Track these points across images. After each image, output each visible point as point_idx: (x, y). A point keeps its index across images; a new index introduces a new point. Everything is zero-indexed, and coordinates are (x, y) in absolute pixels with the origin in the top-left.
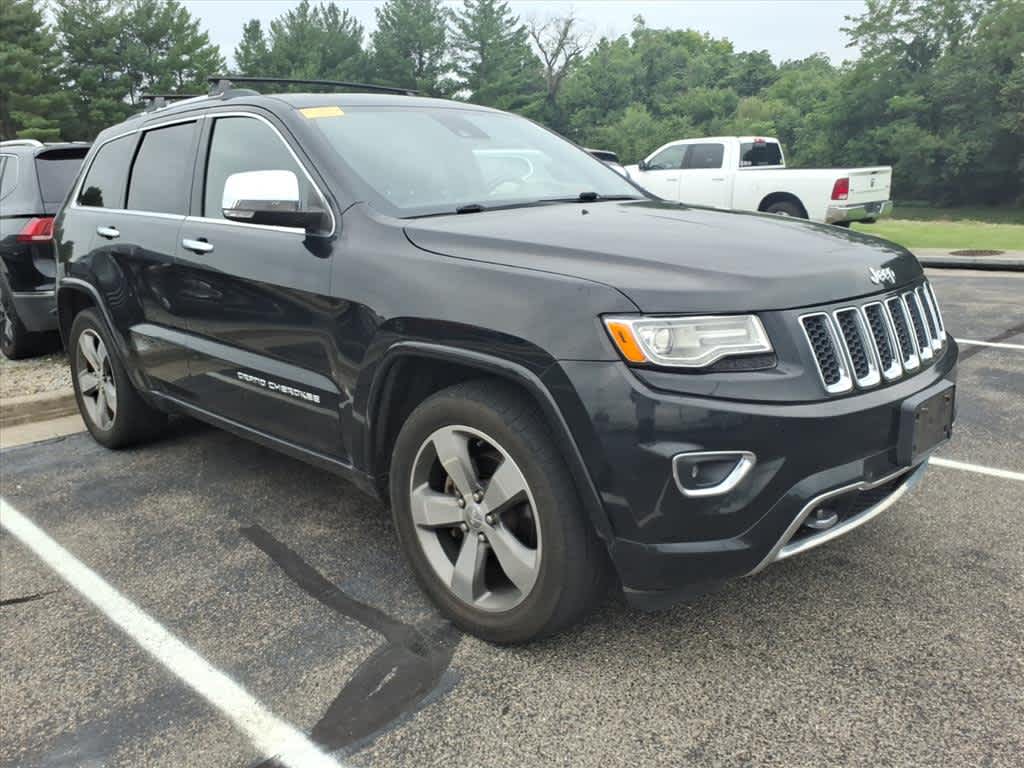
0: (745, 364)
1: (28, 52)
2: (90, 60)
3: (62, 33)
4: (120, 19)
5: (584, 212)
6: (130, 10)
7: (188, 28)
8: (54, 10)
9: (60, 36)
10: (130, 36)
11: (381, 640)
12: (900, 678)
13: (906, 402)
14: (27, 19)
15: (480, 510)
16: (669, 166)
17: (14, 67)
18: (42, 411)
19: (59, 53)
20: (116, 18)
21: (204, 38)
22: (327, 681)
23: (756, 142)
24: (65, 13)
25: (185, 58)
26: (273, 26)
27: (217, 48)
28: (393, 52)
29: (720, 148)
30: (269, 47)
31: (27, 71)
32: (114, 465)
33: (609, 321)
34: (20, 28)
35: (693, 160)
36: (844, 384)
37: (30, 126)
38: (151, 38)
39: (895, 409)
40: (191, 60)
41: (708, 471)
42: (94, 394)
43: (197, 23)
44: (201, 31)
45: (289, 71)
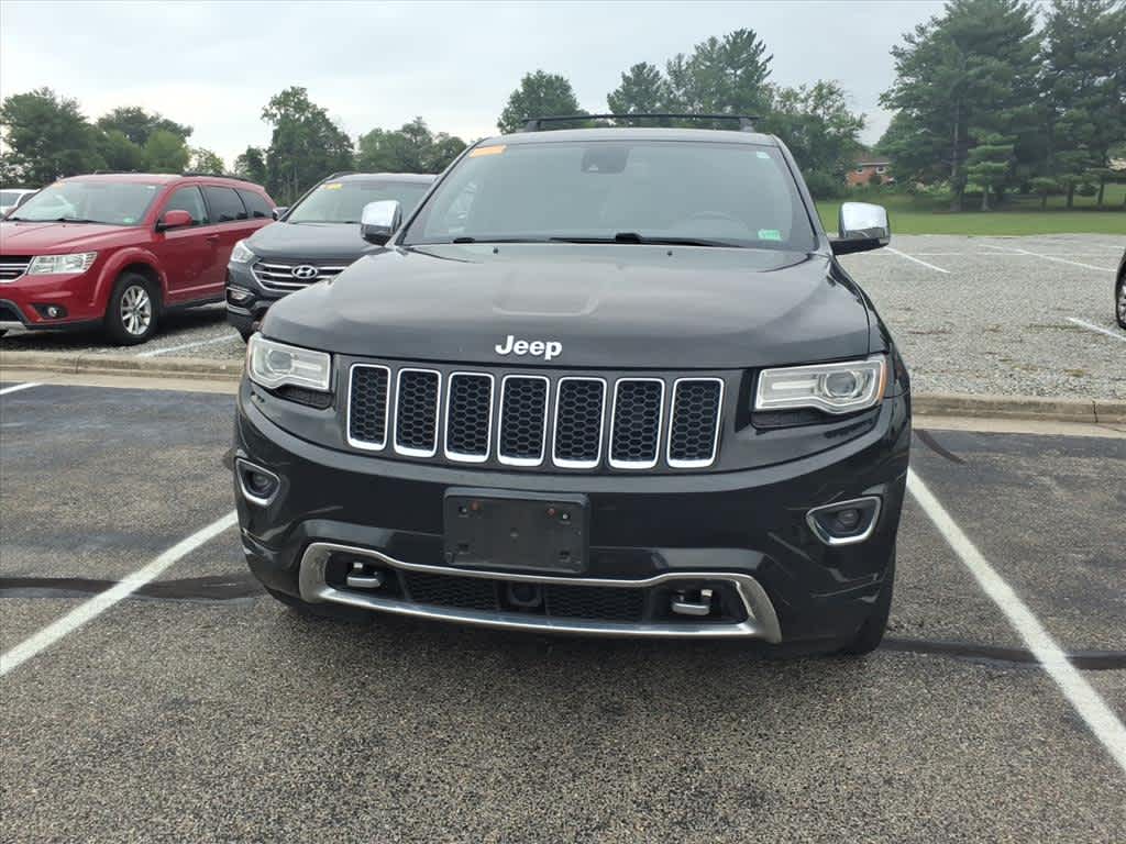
1: (1004, 63)
2: (1075, 66)
3: (1048, 40)
4: (1121, 16)
8: (1047, 14)
9: (1045, 44)
14: (1013, 30)
17: (983, 82)
19: (1039, 62)
20: (1117, 14)
24: (1057, 17)
31: (996, 85)
34: (1002, 39)
37: (985, 144)
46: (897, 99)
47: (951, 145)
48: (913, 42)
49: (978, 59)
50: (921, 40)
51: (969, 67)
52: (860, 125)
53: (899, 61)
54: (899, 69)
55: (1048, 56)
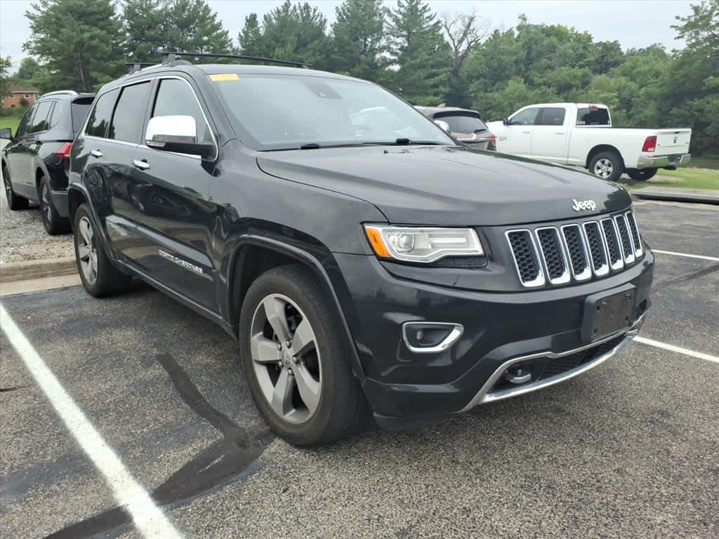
0: (463, 263)
1: (104, 32)
2: (143, 39)
3: (126, 20)
4: (164, 12)
5: (385, 152)
6: (172, 6)
7: (208, 19)
8: (123, 5)
9: (125, 22)
10: (171, 23)
11: (221, 436)
12: (570, 495)
13: (589, 297)
14: (104, 11)
15: (290, 353)
16: (526, 122)
17: (94, 42)
18: (59, 269)
19: (124, 34)
20: (162, 11)
21: (219, 26)
22: (175, 459)
23: (590, 108)
24: (129, 7)
25: (205, 38)
26: (265, 17)
27: (227, 32)
28: (346, 37)
29: (563, 111)
30: (262, 32)
31: (103, 45)
32: (94, 307)
33: (367, 227)
34: (100, 17)
35: (544, 119)
36: (540, 281)
38: (184, 25)
39: (580, 301)
40: (209, 40)
41: (430, 336)
42: (87, 260)
43: (215, 15)
44: (217, 21)
45: (275, 48)
46: (37, 48)
47: (80, 81)
48: (39, 10)
49: (87, 27)
50: (45, 9)
51: (82, 31)
52: (8, 64)
53: (32, 21)
54: (32, 27)
55: (129, 31)
